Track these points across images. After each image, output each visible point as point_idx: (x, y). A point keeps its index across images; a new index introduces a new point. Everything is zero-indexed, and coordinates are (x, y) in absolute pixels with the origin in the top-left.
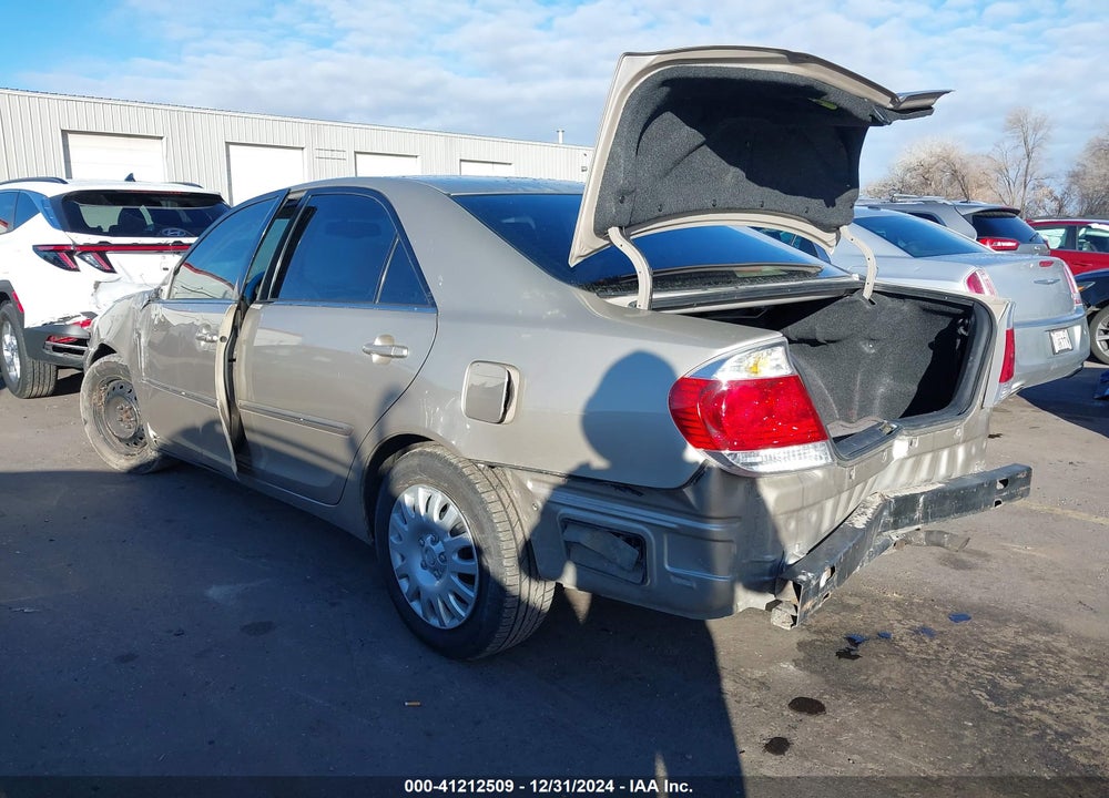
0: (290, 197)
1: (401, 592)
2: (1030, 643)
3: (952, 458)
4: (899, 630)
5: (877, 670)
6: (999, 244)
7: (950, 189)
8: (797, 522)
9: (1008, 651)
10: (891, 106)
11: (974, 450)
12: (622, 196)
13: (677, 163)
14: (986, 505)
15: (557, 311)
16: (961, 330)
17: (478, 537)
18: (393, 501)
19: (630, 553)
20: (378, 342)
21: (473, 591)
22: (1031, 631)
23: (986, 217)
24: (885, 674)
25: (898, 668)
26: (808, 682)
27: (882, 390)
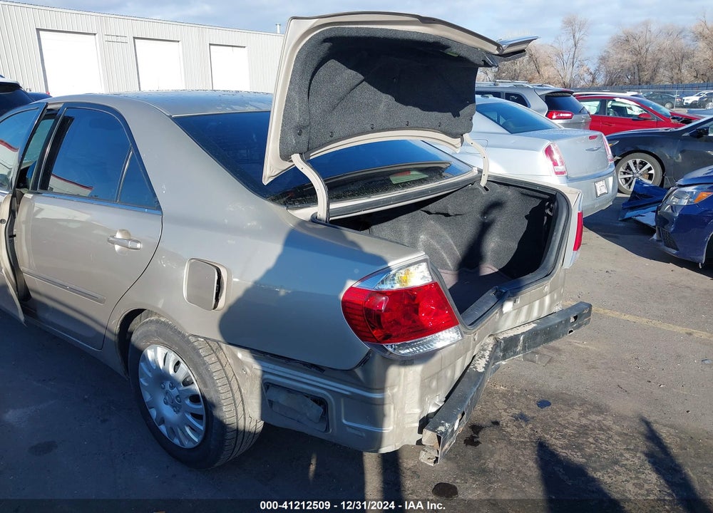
0: (49, 107)
1: (151, 418)
2: (588, 422)
3: (542, 305)
4: (505, 418)
5: (492, 454)
6: (561, 115)
7: (528, 67)
8: (438, 380)
9: (575, 430)
10: (497, 52)
11: (555, 297)
12: (300, 130)
13: (342, 99)
14: (563, 335)
15: (255, 223)
16: (548, 211)
17: (204, 389)
18: (140, 354)
19: (316, 410)
20: (119, 236)
21: (202, 425)
22: (588, 412)
23: (553, 96)
24: (497, 457)
25: (505, 451)
26: (446, 468)
27: (492, 245)
